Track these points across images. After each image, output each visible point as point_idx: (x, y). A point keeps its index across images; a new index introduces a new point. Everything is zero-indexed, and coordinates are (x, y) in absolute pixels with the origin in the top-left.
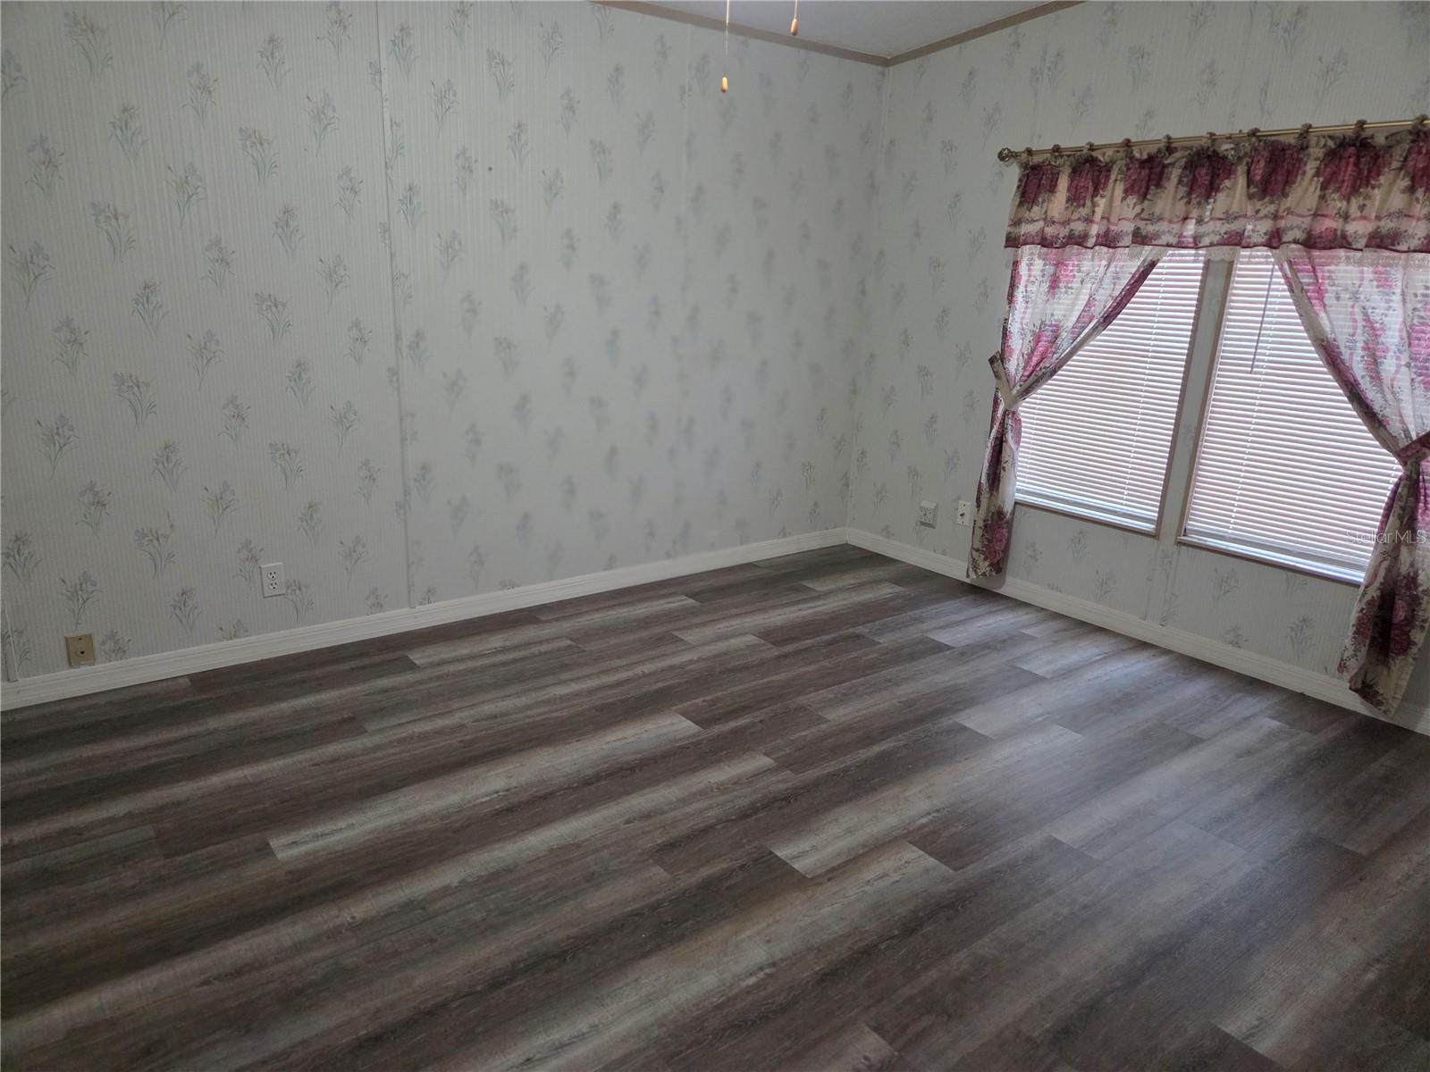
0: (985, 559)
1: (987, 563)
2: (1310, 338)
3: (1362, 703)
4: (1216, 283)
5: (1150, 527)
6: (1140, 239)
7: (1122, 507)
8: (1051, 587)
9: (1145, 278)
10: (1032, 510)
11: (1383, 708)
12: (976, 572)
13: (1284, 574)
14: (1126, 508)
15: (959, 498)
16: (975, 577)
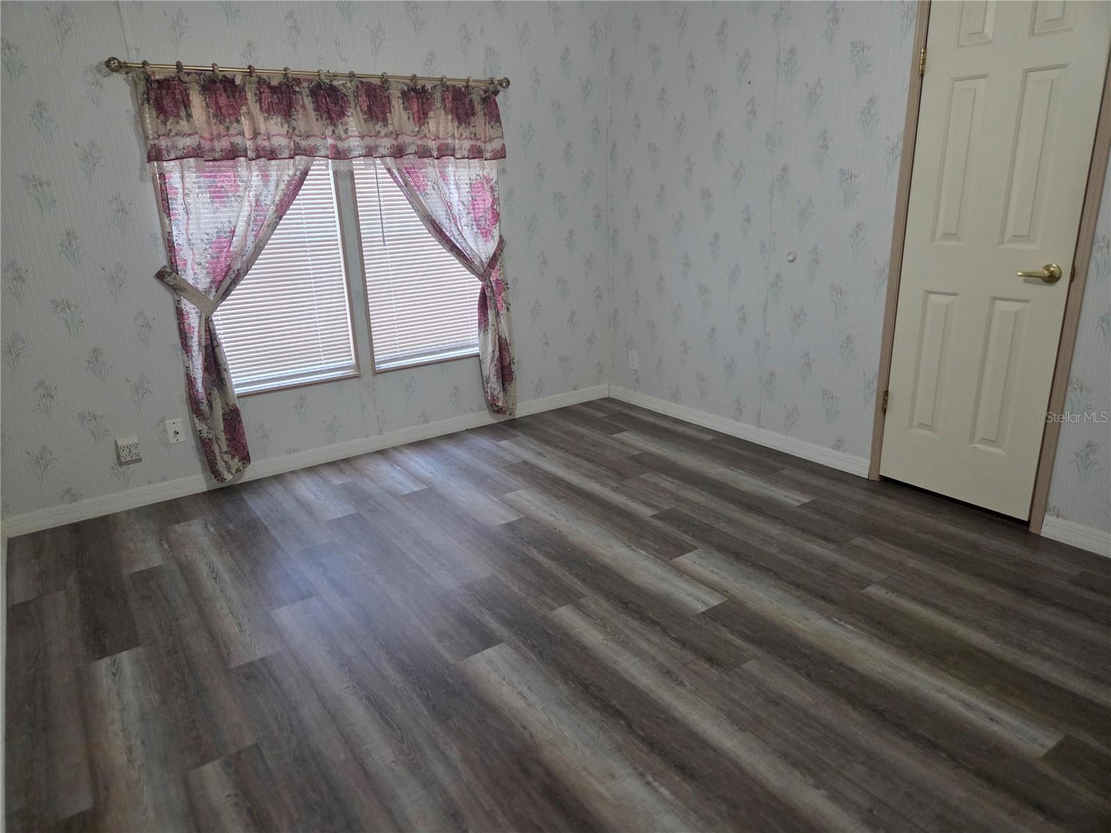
0: (233, 457)
1: (236, 460)
2: (419, 216)
3: (493, 418)
4: (345, 185)
5: (350, 372)
6: (297, 151)
7: (323, 366)
8: (289, 452)
9: (302, 184)
10: (250, 398)
11: (508, 413)
12: (231, 472)
13: (437, 365)
14: (326, 365)
15: (163, 420)
16: (232, 477)
